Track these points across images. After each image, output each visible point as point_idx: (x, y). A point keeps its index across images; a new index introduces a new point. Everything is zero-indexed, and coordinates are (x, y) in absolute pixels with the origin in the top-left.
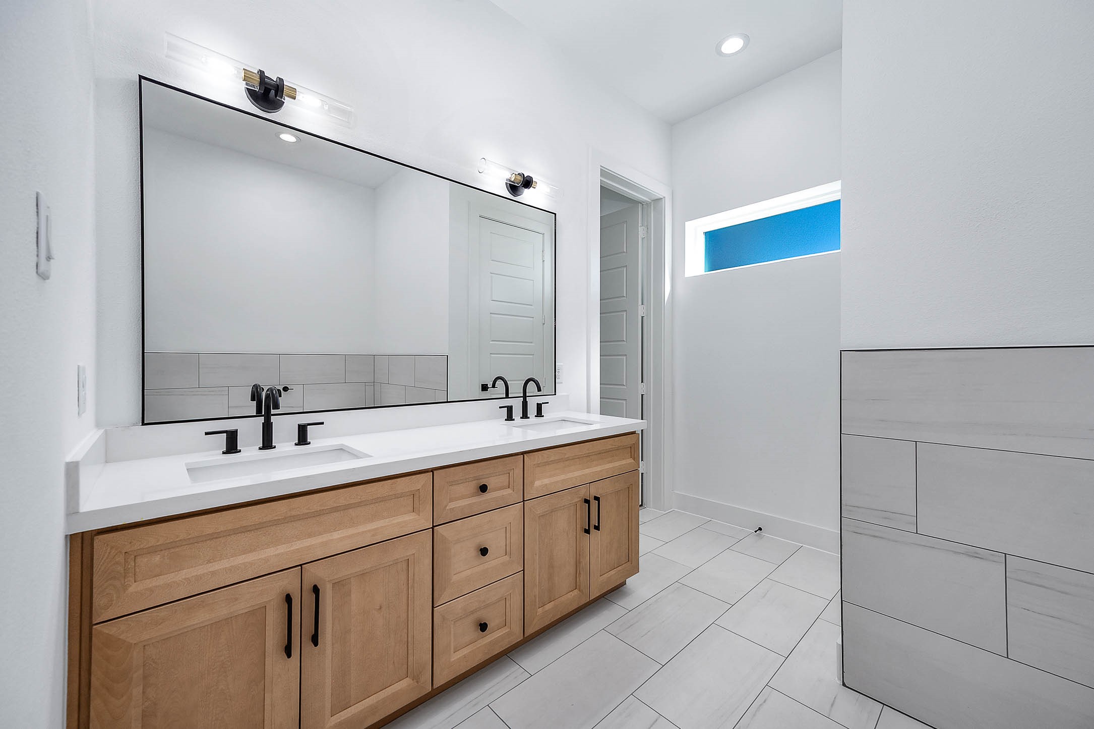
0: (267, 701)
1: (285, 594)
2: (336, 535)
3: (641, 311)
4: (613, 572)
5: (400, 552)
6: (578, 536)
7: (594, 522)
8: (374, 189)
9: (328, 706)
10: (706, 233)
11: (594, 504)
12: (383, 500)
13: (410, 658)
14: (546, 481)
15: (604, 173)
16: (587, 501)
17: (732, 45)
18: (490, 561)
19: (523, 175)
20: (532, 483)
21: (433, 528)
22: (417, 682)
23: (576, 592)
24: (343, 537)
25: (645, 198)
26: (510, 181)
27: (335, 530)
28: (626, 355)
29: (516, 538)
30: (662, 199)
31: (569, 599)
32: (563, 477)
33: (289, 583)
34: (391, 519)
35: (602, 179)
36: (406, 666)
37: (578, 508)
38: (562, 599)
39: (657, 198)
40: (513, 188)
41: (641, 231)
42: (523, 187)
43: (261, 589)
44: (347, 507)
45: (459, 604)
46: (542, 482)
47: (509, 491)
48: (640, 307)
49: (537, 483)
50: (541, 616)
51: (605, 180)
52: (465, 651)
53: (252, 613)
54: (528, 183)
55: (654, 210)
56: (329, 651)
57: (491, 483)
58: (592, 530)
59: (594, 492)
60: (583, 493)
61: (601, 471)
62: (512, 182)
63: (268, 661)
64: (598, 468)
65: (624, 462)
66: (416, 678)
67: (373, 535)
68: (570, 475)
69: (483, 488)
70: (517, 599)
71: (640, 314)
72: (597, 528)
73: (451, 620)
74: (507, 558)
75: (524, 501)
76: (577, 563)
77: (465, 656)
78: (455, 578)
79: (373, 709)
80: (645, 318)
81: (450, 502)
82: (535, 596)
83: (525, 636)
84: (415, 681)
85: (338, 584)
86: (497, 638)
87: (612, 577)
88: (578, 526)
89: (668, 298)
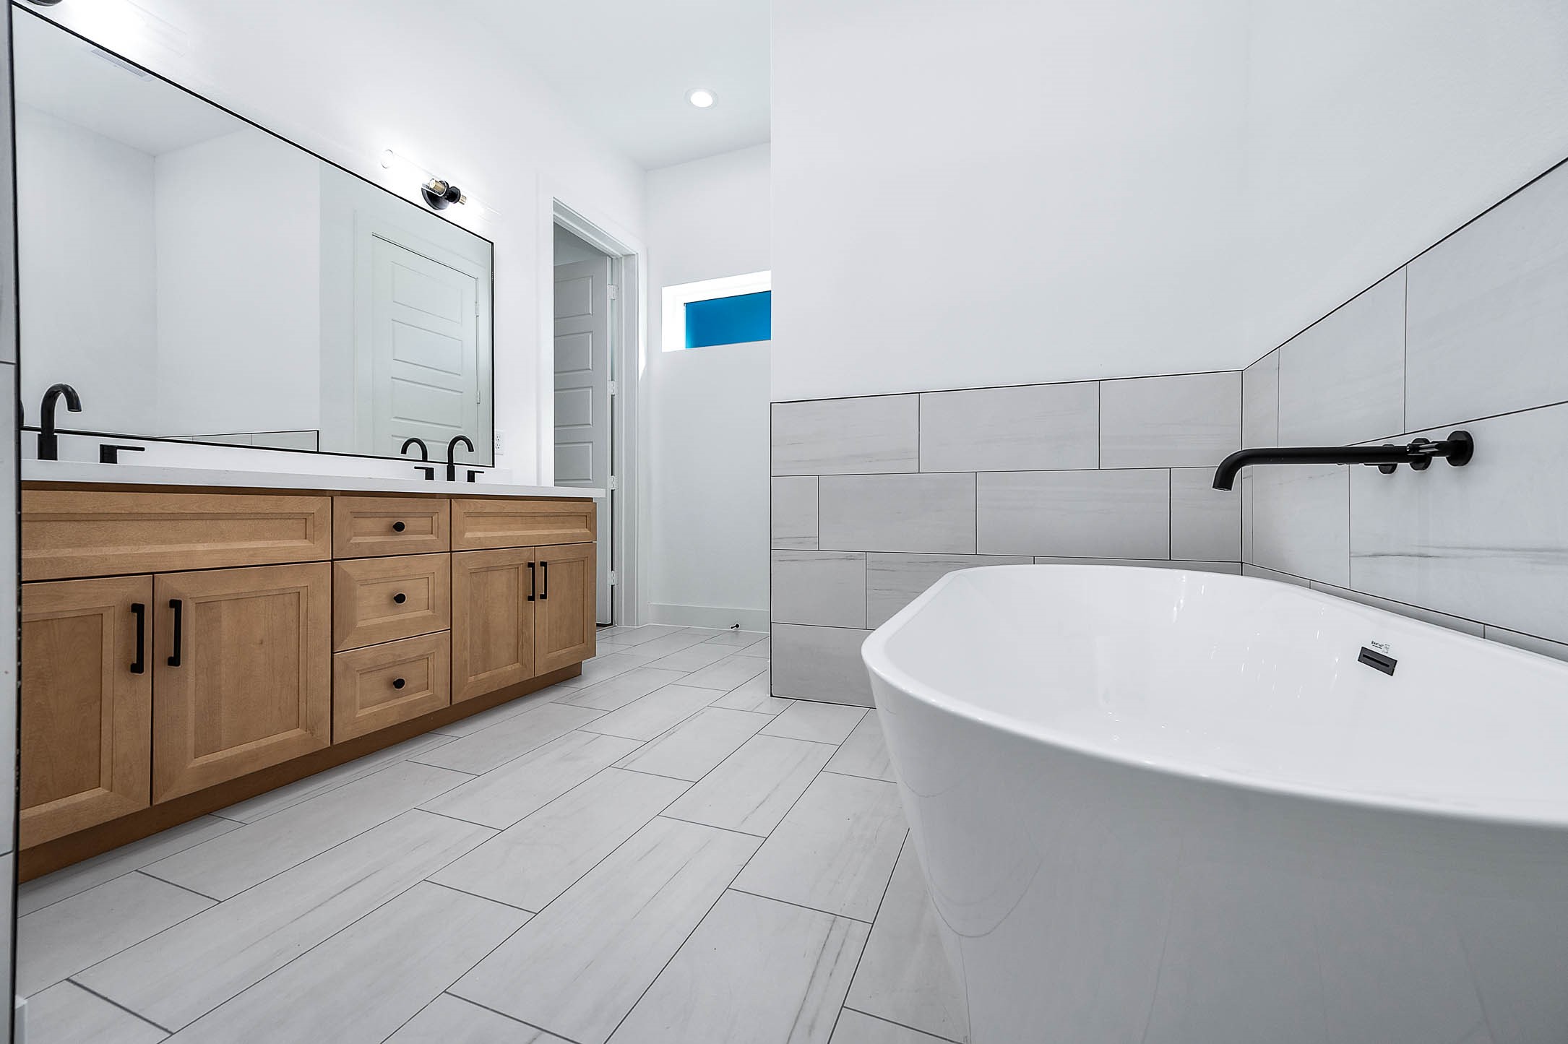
0: (106, 727)
1: (131, 604)
2: (200, 547)
3: (611, 388)
4: (564, 651)
5: (288, 580)
6: (520, 604)
7: (540, 590)
8: (155, 157)
9: (191, 742)
10: (687, 304)
11: (540, 571)
12: (266, 517)
13: (303, 706)
14: (480, 534)
15: (557, 207)
16: (531, 565)
17: (701, 99)
18: (407, 613)
19: (447, 184)
20: (462, 533)
21: (332, 560)
22: (312, 734)
23: (517, 665)
24: (211, 551)
25: (615, 252)
26: (428, 187)
27: (198, 542)
28: (592, 442)
29: (442, 591)
30: (633, 255)
31: (508, 672)
32: (501, 534)
33: (138, 591)
34: (275, 542)
35: (556, 214)
36: (296, 714)
37: (521, 572)
38: (501, 670)
39: (628, 253)
40: (434, 198)
41: (610, 291)
42: (446, 199)
43: (96, 591)
44: (216, 517)
45: (367, 655)
46: (474, 534)
47: (432, 537)
48: (610, 384)
49: (468, 535)
50: (474, 684)
51: (560, 216)
52: (375, 709)
53: (82, 618)
54: (453, 195)
55: (625, 267)
56: (191, 680)
57: (409, 523)
58: (537, 597)
59: (539, 558)
60: (527, 556)
61: (548, 535)
62: (431, 189)
63: (106, 678)
64: (546, 532)
65: (577, 531)
66: (311, 729)
67: (252, 556)
68: (509, 533)
69: (399, 527)
70: (441, 661)
71: (610, 392)
72: (544, 597)
73: (357, 669)
74: (429, 613)
75: (451, 552)
76: (519, 634)
77: (375, 714)
78: (360, 624)
79: (253, 756)
80: (615, 398)
81: (355, 536)
82: (466, 661)
83: (453, 704)
84: (309, 732)
85: (203, 605)
86: (417, 700)
87: (562, 657)
88: (521, 592)
89: (642, 376)
